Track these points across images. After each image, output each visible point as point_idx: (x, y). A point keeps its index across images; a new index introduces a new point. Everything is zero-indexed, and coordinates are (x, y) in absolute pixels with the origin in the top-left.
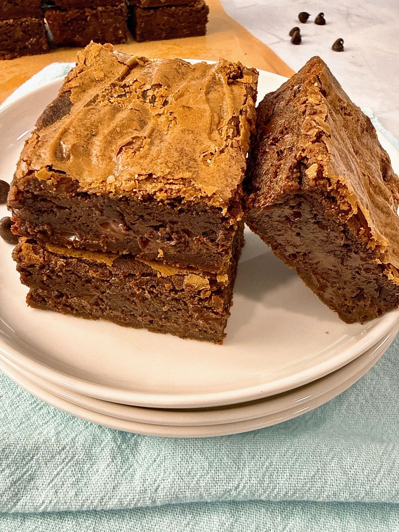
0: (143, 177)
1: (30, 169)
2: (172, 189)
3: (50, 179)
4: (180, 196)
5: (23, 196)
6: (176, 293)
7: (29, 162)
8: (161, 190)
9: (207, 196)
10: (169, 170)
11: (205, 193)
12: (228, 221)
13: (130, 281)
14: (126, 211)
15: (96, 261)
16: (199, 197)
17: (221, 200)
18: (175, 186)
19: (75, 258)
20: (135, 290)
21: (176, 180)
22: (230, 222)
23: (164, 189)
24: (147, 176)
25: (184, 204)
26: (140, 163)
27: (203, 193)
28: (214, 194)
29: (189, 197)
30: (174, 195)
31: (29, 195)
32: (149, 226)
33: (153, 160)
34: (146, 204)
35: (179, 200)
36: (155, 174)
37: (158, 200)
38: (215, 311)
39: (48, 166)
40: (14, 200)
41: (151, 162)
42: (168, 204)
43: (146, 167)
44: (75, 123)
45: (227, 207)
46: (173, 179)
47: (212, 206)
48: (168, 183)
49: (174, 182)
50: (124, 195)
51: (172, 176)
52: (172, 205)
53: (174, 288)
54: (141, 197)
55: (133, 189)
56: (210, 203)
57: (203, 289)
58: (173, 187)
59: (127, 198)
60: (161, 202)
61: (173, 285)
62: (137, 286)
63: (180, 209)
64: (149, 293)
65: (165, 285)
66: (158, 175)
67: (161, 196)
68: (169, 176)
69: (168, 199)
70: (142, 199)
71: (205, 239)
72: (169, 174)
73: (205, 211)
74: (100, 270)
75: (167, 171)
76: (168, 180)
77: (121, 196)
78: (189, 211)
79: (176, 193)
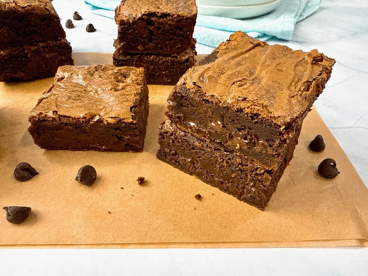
0: (241, 99)
1: (185, 82)
2: (255, 109)
3: (193, 89)
4: (259, 113)
5: (177, 94)
6: (243, 166)
7: (185, 79)
8: (248, 107)
9: (274, 117)
10: (257, 98)
11: (273, 114)
12: (283, 135)
13: (217, 153)
14: (226, 115)
15: (201, 138)
16: (269, 116)
17: (282, 121)
18: (257, 107)
19: (190, 133)
20: (219, 159)
21: (259, 104)
22: (285, 136)
23: (251, 107)
24: (243, 98)
25: (259, 119)
26: (241, 91)
27: (272, 114)
28: (279, 117)
29: (264, 115)
30: (255, 112)
31: (180, 95)
32: (236, 128)
33: (249, 91)
34: (238, 113)
35: (257, 115)
36: (248, 98)
37: (245, 112)
38: (264, 184)
39: (194, 82)
40: (172, 96)
41: (248, 92)
42: (251, 117)
43: (245, 94)
44: (215, 66)
45: (285, 126)
46: (257, 103)
47: (276, 123)
48: (254, 105)
49: (257, 105)
50: (227, 105)
51: (257, 101)
52: (252, 118)
53: (242, 163)
54: (236, 109)
55: (233, 104)
56: (275, 121)
57: (260, 168)
58: (256, 107)
59: (228, 108)
60: (247, 114)
61: (242, 161)
62: (220, 157)
63: (256, 121)
64: (226, 162)
65: (237, 160)
66: (250, 99)
67: (247, 110)
68: (256, 101)
69: (251, 113)
70: (236, 110)
71: (266, 143)
72: (256, 100)
73: (271, 126)
74: (202, 143)
75: (256, 98)
76: (254, 103)
77: (226, 106)
78: (261, 123)
79: (257, 111)
